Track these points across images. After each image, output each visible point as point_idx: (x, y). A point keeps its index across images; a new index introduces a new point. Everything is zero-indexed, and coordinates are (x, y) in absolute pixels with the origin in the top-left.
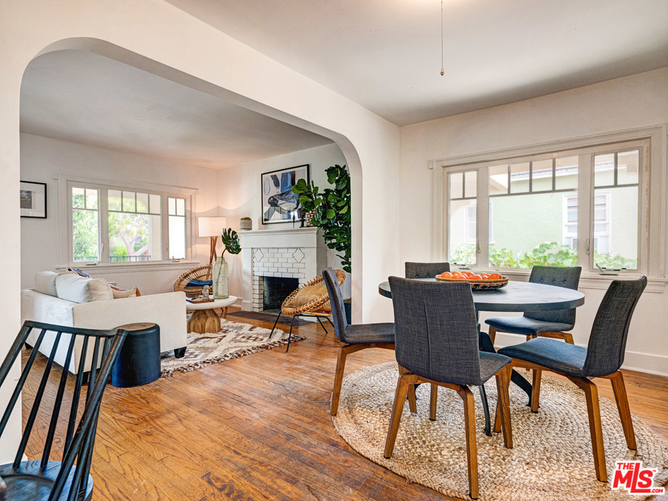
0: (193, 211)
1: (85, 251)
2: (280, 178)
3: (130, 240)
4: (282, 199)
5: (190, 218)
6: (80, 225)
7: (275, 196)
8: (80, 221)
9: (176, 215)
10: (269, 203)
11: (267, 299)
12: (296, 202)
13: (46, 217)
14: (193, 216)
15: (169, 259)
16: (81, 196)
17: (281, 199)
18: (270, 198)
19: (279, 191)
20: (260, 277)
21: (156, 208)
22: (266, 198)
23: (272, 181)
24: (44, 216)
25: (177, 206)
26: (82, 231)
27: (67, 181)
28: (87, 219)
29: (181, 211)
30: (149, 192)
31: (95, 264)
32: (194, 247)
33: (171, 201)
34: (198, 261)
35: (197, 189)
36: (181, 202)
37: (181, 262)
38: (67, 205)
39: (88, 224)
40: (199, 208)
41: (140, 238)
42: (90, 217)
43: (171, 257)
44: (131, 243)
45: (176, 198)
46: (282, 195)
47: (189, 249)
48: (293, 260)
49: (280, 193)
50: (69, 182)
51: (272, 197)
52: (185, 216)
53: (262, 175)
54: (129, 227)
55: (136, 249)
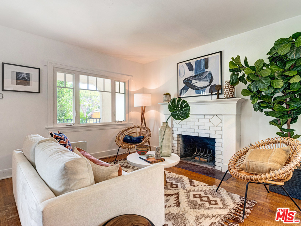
0: (130, 90)
1: (65, 115)
2: (194, 65)
3: (85, 109)
4: (196, 80)
5: (128, 95)
6: (62, 100)
7: (190, 77)
8: (63, 98)
9: (120, 93)
10: (184, 83)
11: (182, 151)
12: (209, 81)
13: (39, 92)
14: (129, 92)
15: (115, 121)
16: (63, 82)
17: (194, 79)
18: (185, 79)
19: (193, 73)
20: (178, 135)
21: (108, 88)
22: (181, 80)
23: (187, 67)
24: (38, 92)
25: (120, 86)
26: (63, 103)
27: (54, 67)
28: (66, 96)
29: (122, 91)
30: (104, 77)
31: (71, 125)
32: (130, 113)
33: (117, 83)
34: (132, 123)
35: (132, 76)
36: (122, 84)
37: (123, 123)
38: (54, 84)
39: (67, 99)
40: (133, 88)
41: (89, 108)
42: (68, 95)
43: (117, 120)
44: (85, 111)
45: (120, 81)
46: (195, 76)
47: (127, 115)
48: (210, 124)
49: (194, 75)
50: (55, 68)
51: (187, 78)
52: (125, 93)
53: (178, 64)
54: (84, 103)
55: (87, 113)
